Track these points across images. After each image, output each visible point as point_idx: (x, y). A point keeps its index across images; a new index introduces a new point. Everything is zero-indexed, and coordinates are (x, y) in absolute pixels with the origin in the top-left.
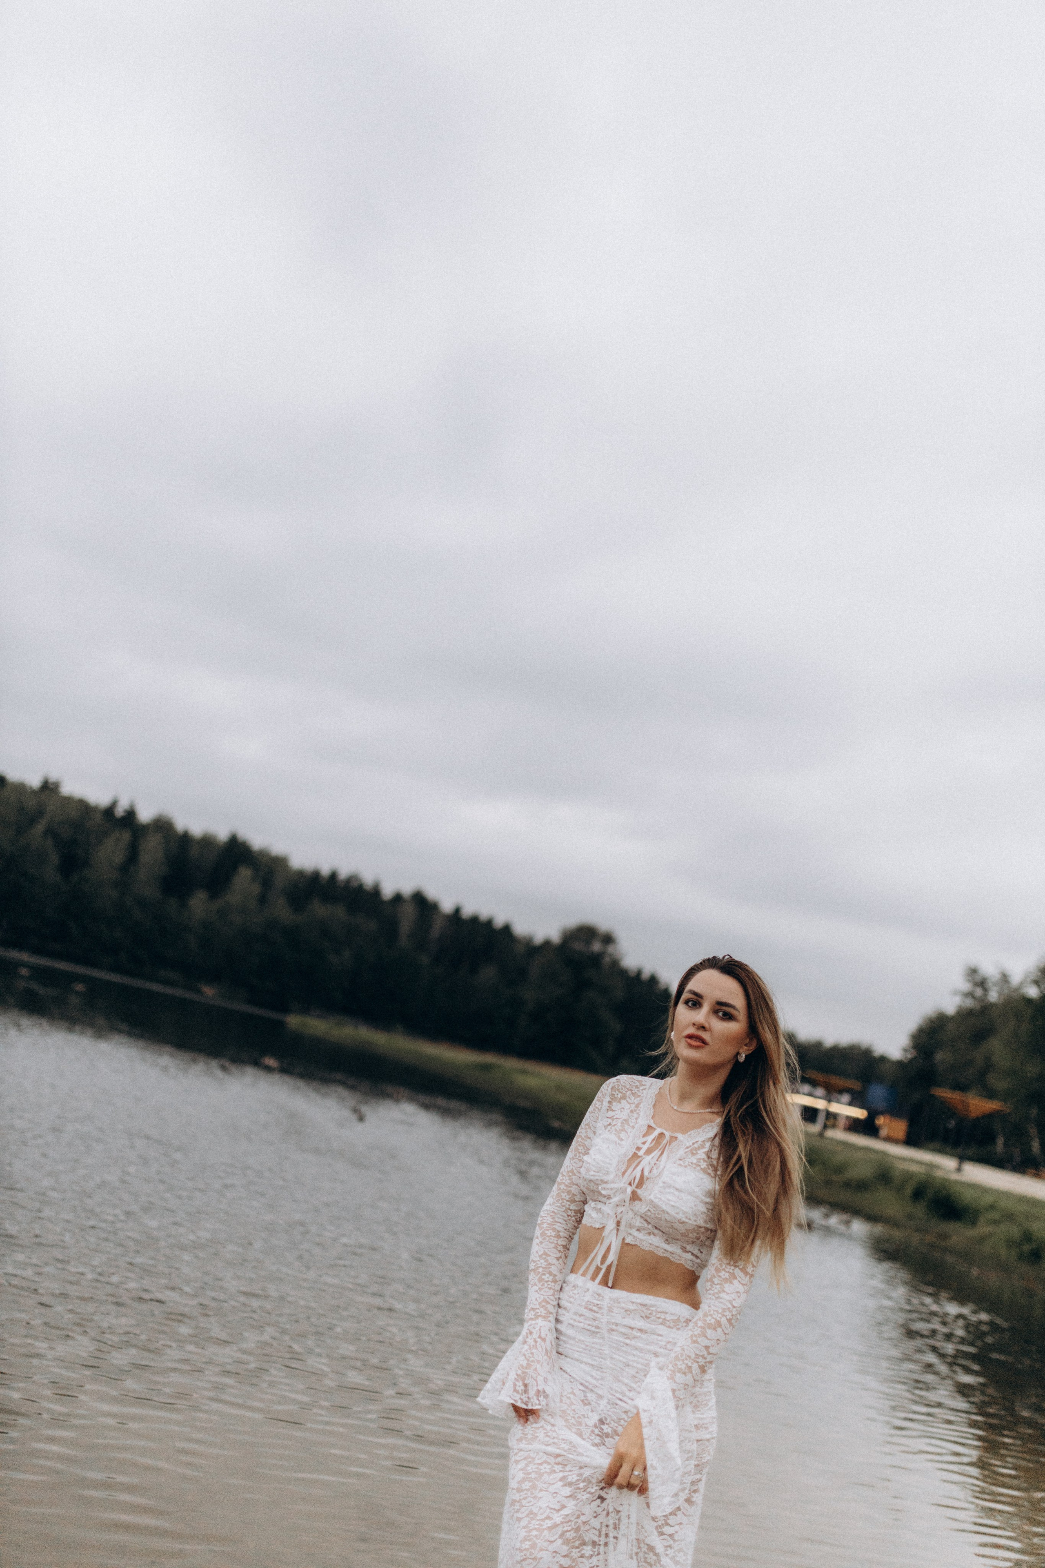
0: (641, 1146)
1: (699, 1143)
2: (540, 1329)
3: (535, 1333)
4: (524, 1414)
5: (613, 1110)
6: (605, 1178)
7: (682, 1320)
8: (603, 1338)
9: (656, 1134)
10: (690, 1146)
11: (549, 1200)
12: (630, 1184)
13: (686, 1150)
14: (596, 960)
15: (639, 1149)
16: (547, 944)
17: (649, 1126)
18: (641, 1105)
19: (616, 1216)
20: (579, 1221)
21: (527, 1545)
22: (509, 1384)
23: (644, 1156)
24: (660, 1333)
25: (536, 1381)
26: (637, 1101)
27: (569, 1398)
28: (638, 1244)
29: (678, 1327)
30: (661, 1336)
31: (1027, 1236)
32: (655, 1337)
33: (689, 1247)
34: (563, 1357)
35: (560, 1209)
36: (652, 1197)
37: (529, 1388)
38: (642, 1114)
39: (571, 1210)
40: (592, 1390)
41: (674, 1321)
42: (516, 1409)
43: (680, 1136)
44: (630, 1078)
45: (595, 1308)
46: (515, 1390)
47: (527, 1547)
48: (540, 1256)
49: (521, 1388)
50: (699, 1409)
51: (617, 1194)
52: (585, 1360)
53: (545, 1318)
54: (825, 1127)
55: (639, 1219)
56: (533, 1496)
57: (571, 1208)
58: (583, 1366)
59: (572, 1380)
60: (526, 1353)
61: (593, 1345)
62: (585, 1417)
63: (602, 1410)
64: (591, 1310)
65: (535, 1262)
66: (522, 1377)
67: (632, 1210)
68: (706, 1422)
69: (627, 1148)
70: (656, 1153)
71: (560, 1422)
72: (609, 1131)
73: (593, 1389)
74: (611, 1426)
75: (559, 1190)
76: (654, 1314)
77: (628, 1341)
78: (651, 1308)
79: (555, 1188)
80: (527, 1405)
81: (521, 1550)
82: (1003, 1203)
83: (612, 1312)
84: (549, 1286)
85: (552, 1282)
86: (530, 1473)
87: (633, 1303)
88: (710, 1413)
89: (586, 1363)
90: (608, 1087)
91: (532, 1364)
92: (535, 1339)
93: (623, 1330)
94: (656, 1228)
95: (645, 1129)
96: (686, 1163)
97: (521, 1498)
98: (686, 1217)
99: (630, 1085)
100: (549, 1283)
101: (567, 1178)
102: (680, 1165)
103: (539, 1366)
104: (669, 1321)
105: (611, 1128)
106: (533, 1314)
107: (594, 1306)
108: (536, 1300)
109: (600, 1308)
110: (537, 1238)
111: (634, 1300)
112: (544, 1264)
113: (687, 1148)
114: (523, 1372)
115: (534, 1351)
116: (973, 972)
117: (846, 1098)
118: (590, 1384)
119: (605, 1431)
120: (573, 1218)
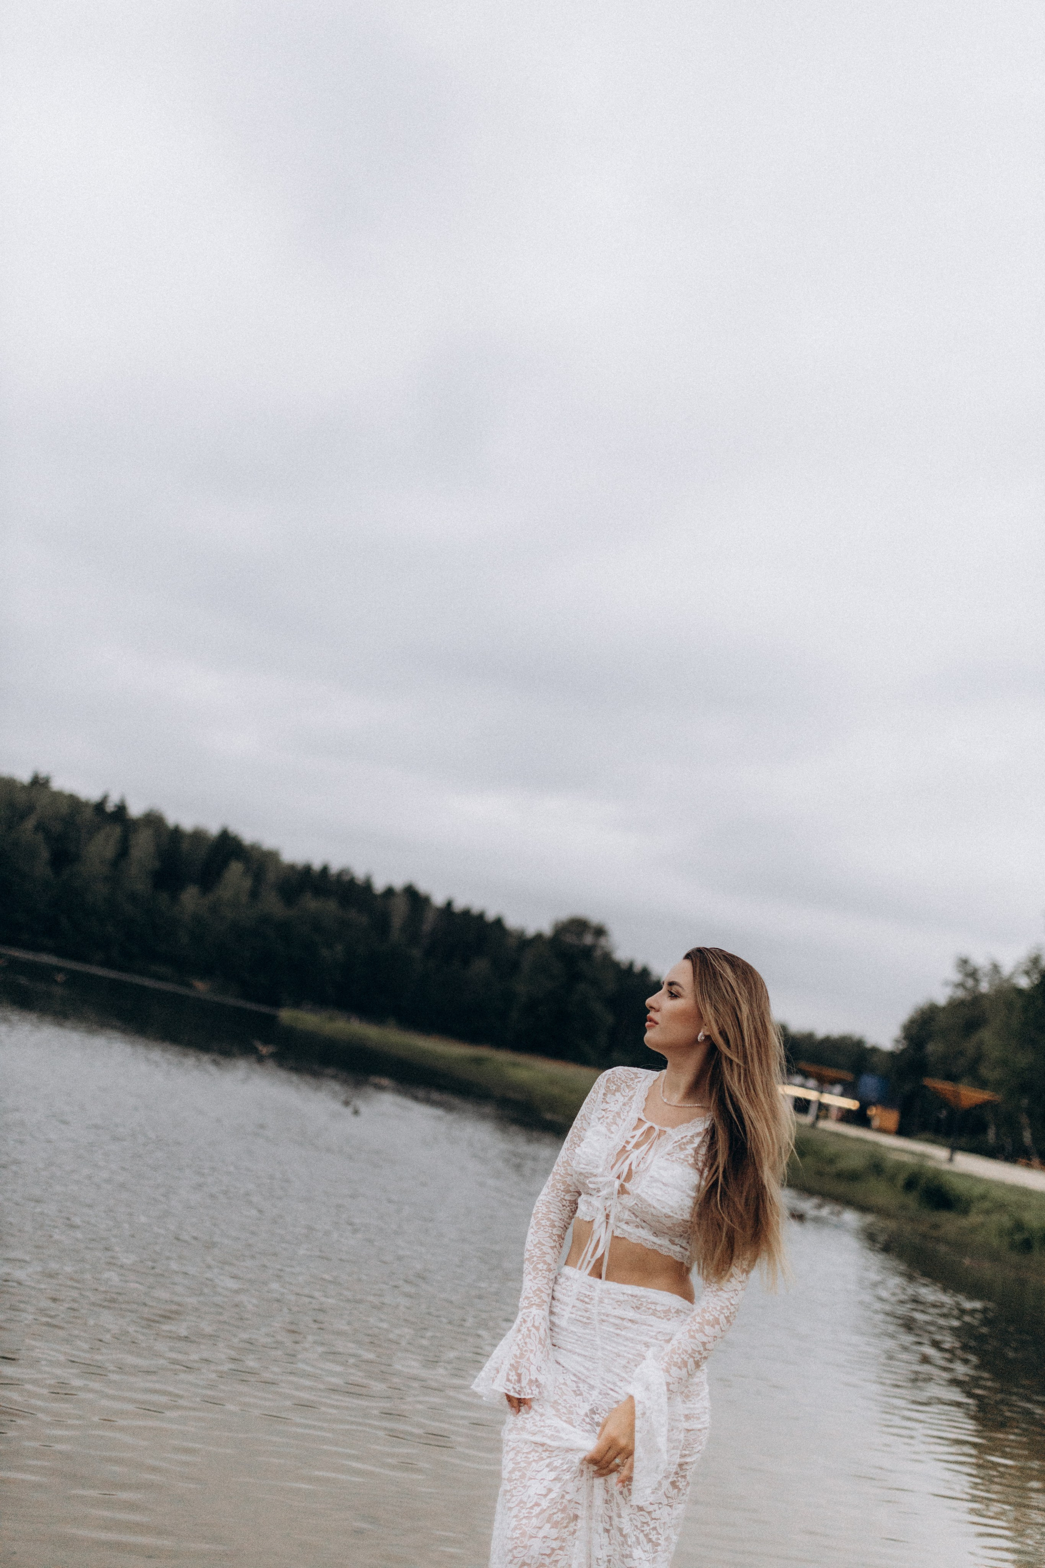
0: (630, 1140)
1: (688, 1137)
2: (533, 1318)
3: (528, 1323)
4: (518, 1403)
5: (607, 1103)
6: (595, 1171)
7: (673, 1311)
8: (594, 1329)
9: (645, 1127)
10: (679, 1141)
11: (545, 1190)
12: (619, 1177)
13: (675, 1145)
14: (587, 952)
15: (628, 1142)
16: (539, 937)
17: (640, 1119)
18: (634, 1098)
19: (605, 1209)
20: (574, 1211)
21: (517, 1534)
22: (503, 1374)
23: (633, 1150)
24: (652, 1323)
25: (529, 1370)
26: (631, 1093)
27: (561, 1389)
28: (627, 1237)
29: (668, 1317)
30: (652, 1326)
31: (1019, 1226)
32: (645, 1327)
33: (677, 1240)
34: (557, 1348)
35: (555, 1199)
36: (639, 1191)
37: (523, 1377)
38: (633, 1107)
39: (566, 1200)
40: (584, 1381)
41: (665, 1312)
42: (509, 1398)
43: (668, 1129)
44: (625, 1071)
45: (587, 1300)
46: (508, 1380)
47: (518, 1535)
48: (535, 1246)
49: (514, 1378)
50: (690, 1399)
51: (606, 1188)
52: (577, 1350)
53: (539, 1306)
54: (818, 1118)
55: (627, 1213)
56: (522, 1485)
57: (566, 1198)
58: (576, 1357)
59: (565, 1371)
60: (520, 1343)
61: (585, 1336)
62: (576, 1407)
63: (594, 1400)
64: (583, 1301)
65: (529, 1251)
66: (514, 1367)
67: (621, 1204)
68: (697, 1412)
69: (617, 1141)
70: (645, 1147)
71: (550, 1411)
72: (602, 1123)
73: (585, 1379)
74: (602, 1415)
75: (554, 1180)
76: (645, 1304)
77: (618, 1332)
78: (642, 1299)
79: (550, 1177)
80: (519, 1394)
81: (512, 1539)
82: (996, 1193)
83: (603, 1303)
84: (544, 1275)
85: (546, 1271)
86: (519, 1463)
87: (624, 1294)
88: (702, 1403)
89: (579, 1355)
90: (604, 1078)
91: (525, 1353)
92: (528, 1328)
93: (612, 1320)
94: (644, 1221)
95: (635, 1122)
96: (674, 1159)
97: (512, 1488)
98: (672, 1212)
99: (626, 1077)
100: (544, 1272)
101: (562, 1168)
102: (667, 1159)
103: (532, 1356)
104: (659, 1312)
105: (603, 1120)
106: (528, 1302)
107: (586, 1297)
108: (531, 1288)
109: (592, 1299)
110: (532, 1227)
111: (625, 1291)
112: (538, 1253)
113: (676, 1142)
114: (517, 1362)
115: (527, 1340)
116: (964, 962)
117: (838, 1089)
118: (583, 1374)
119: (596, 1420)
120: (568, 1208)
